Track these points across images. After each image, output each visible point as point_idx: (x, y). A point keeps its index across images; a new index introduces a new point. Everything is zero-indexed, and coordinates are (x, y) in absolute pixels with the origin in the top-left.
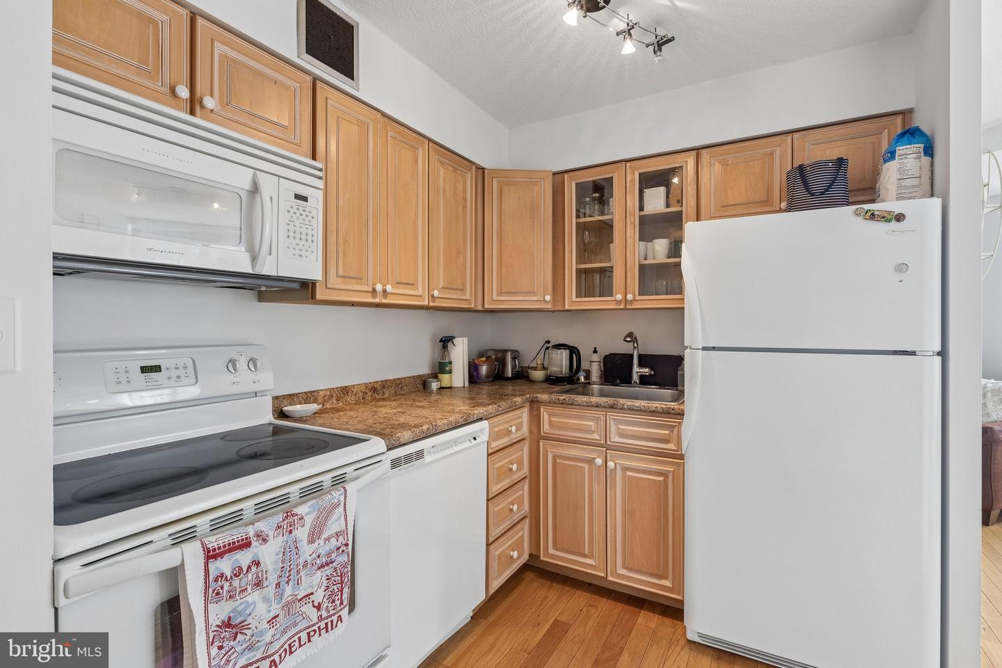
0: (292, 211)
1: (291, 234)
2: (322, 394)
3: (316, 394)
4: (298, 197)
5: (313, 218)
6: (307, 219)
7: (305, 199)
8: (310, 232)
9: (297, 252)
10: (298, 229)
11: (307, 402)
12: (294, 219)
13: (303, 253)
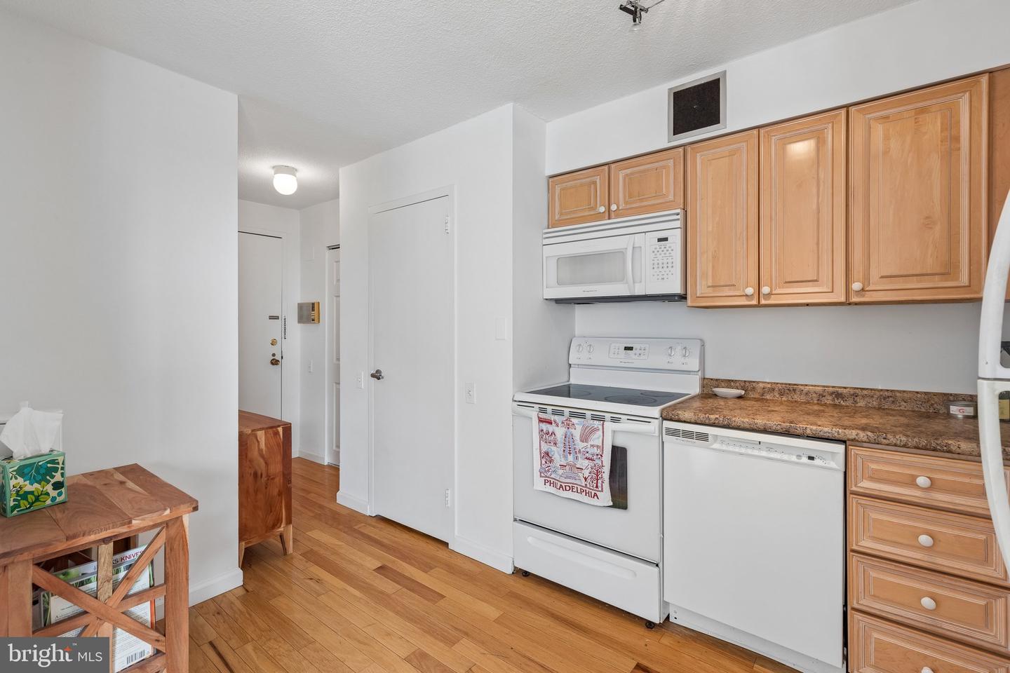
0: (656, 251)
1: (656, 266)
2: (761, 385)
3: (754, 384)
4: (660, 240)
5: (672, 250)
6: (668, 253)
7: (666, 239)
8: (670, 261)
9: (660, 277)
10: (660, 262)
11: (729, 387)
12: (658, 255)
13: (665, 277)
